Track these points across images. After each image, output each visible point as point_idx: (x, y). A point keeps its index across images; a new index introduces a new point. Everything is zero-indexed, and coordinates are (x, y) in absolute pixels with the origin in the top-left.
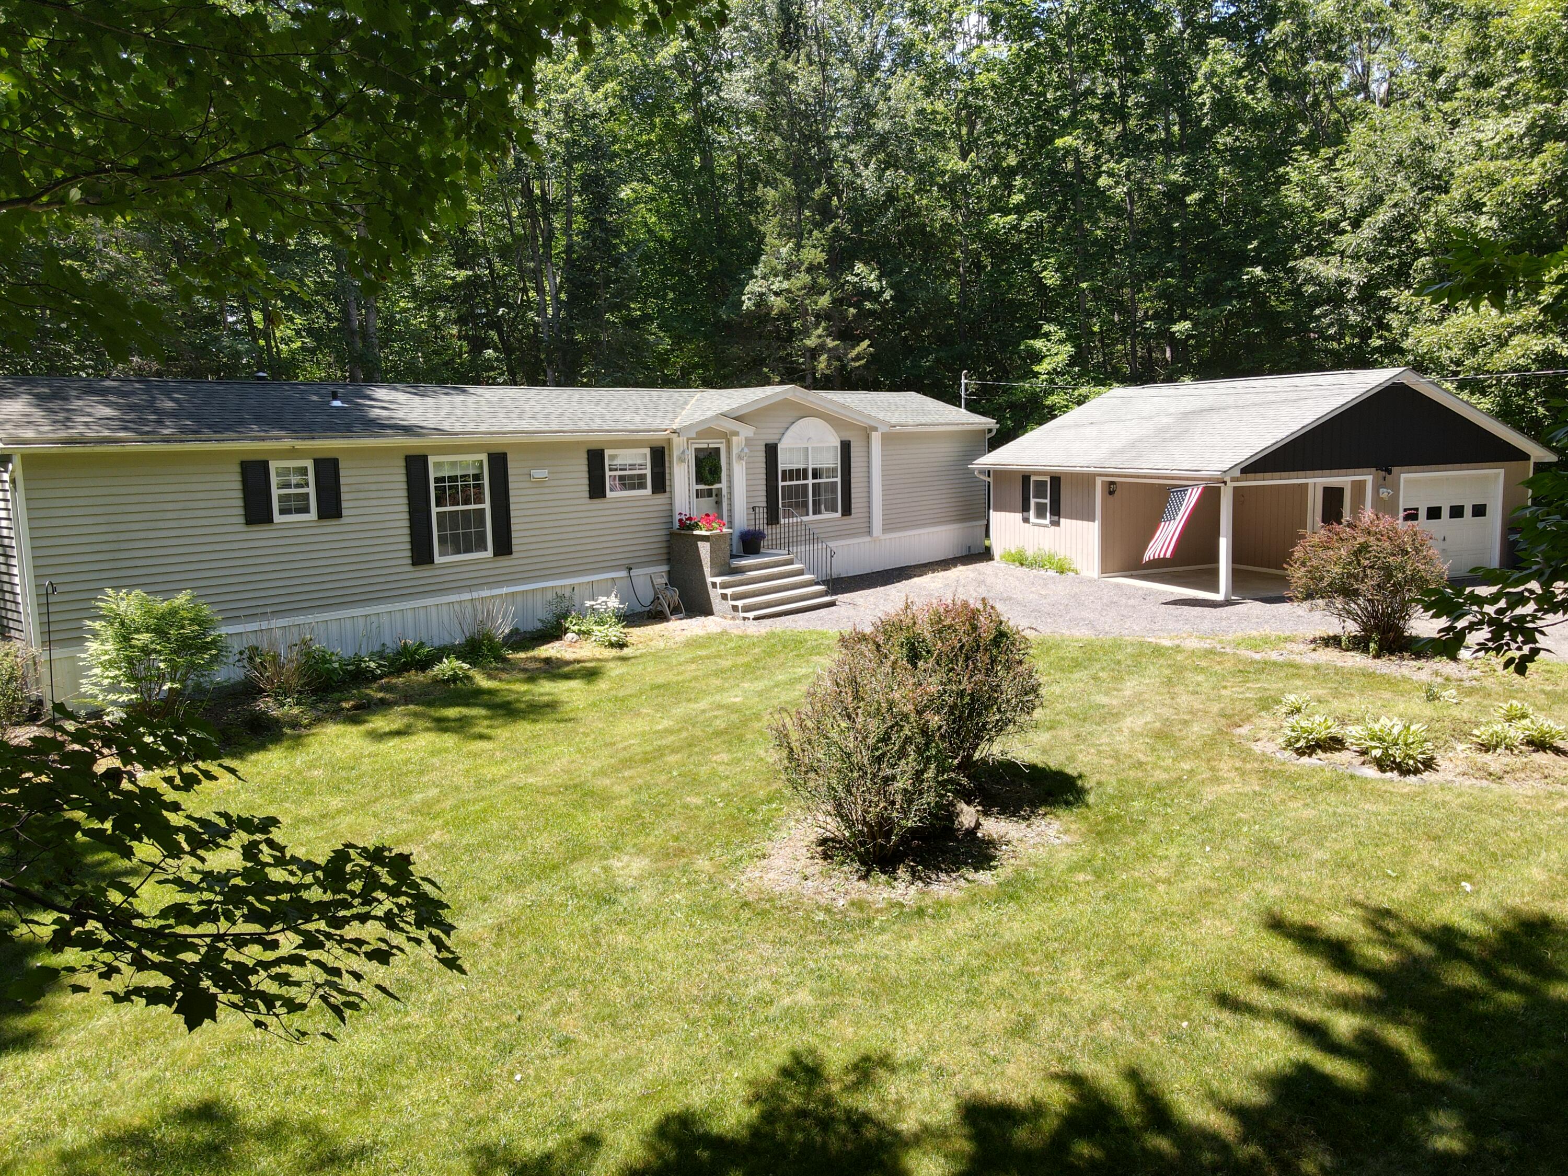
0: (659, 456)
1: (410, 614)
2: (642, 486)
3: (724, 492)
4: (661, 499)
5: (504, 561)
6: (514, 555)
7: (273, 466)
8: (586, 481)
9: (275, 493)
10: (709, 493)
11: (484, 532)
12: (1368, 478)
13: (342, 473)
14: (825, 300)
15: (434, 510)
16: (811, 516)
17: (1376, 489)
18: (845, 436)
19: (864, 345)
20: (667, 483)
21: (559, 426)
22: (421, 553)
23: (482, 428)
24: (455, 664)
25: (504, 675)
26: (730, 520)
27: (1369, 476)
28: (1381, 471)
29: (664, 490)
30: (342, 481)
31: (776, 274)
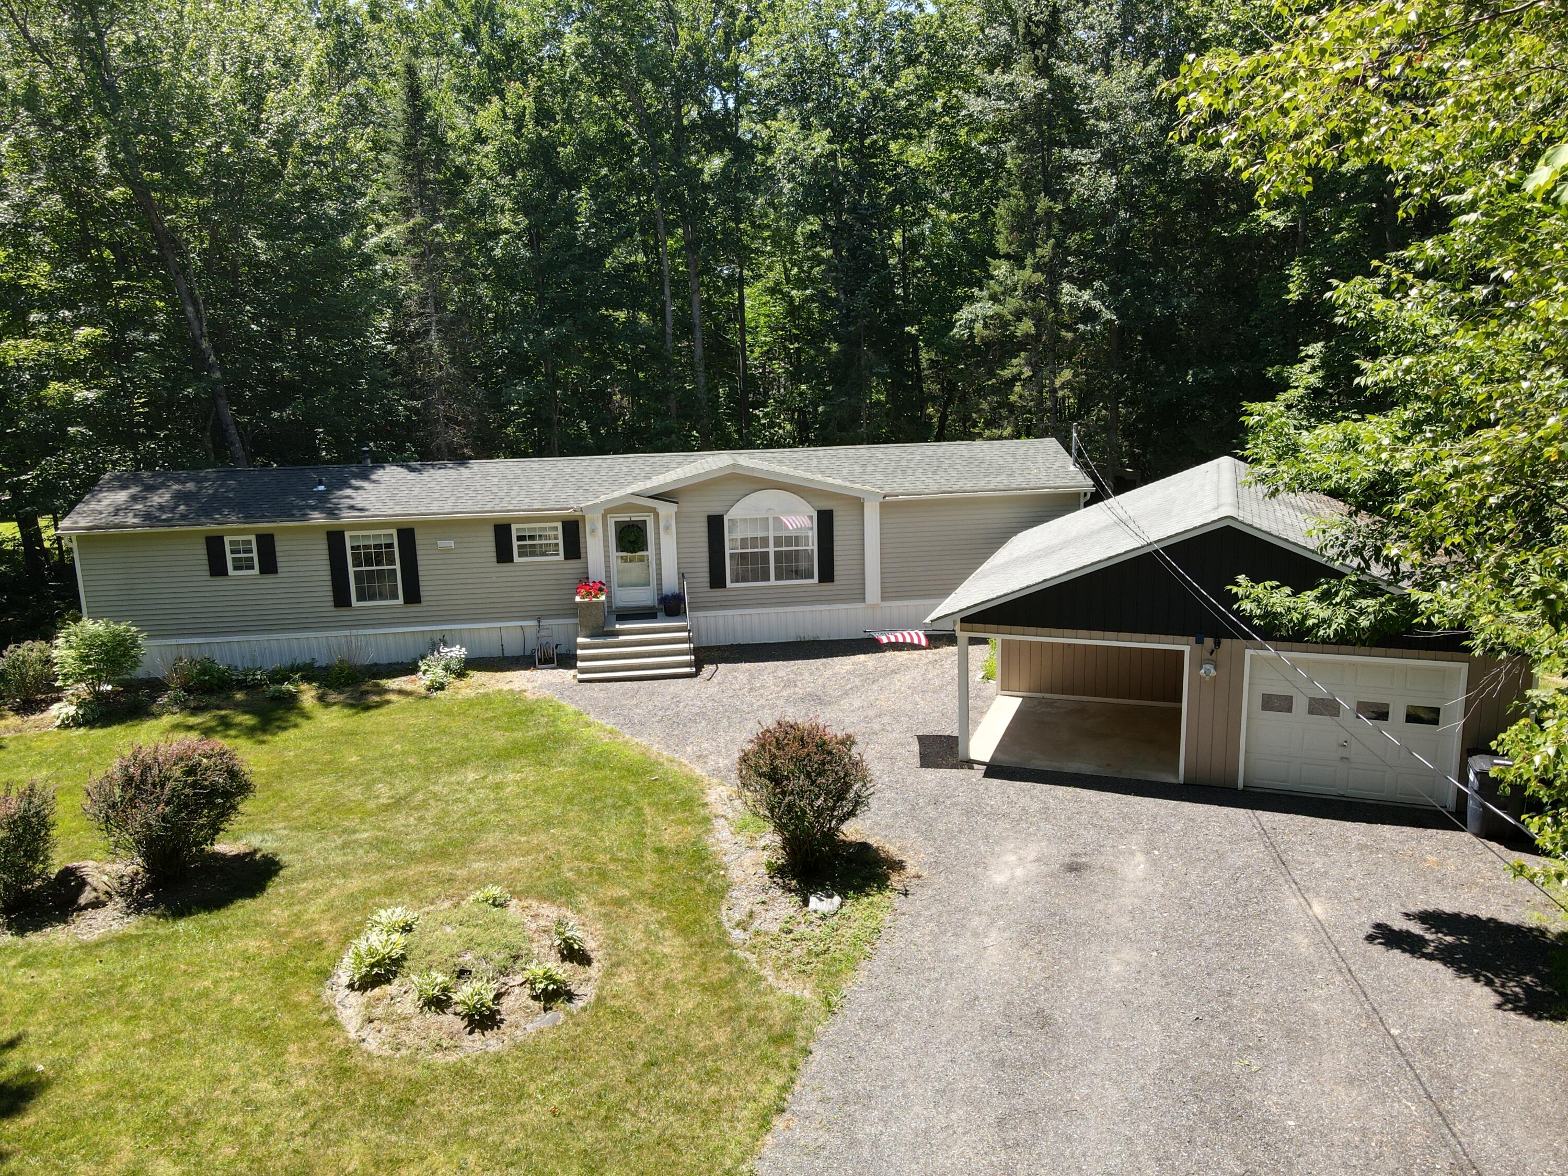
0: (572, 529)
2: (554, 553)
3: (652, 559)
4: (574, 564)
5: (413, 608)
6: (423, 604)
7: (227, 540)
8: (494, 549)
9: (229, 557)
10: (634, 560)
11: (396, 586)
13: (277, 544)
14: (1026, 326)
15: (351, 570)
16: (773, 582)
17: (1198, 663)
18: (825, 505)
19: (1067, 374)
20: (582, 550)
21: (470, 506)
22: (341, 599)
23: (398, 510)
24: (287, 686)
25: (333, 697)
26: (660, 583)
27: (1185, 647)
28: (1209, 642)
29: (579, 558)
30: (277, 549)
31: (994, 298)
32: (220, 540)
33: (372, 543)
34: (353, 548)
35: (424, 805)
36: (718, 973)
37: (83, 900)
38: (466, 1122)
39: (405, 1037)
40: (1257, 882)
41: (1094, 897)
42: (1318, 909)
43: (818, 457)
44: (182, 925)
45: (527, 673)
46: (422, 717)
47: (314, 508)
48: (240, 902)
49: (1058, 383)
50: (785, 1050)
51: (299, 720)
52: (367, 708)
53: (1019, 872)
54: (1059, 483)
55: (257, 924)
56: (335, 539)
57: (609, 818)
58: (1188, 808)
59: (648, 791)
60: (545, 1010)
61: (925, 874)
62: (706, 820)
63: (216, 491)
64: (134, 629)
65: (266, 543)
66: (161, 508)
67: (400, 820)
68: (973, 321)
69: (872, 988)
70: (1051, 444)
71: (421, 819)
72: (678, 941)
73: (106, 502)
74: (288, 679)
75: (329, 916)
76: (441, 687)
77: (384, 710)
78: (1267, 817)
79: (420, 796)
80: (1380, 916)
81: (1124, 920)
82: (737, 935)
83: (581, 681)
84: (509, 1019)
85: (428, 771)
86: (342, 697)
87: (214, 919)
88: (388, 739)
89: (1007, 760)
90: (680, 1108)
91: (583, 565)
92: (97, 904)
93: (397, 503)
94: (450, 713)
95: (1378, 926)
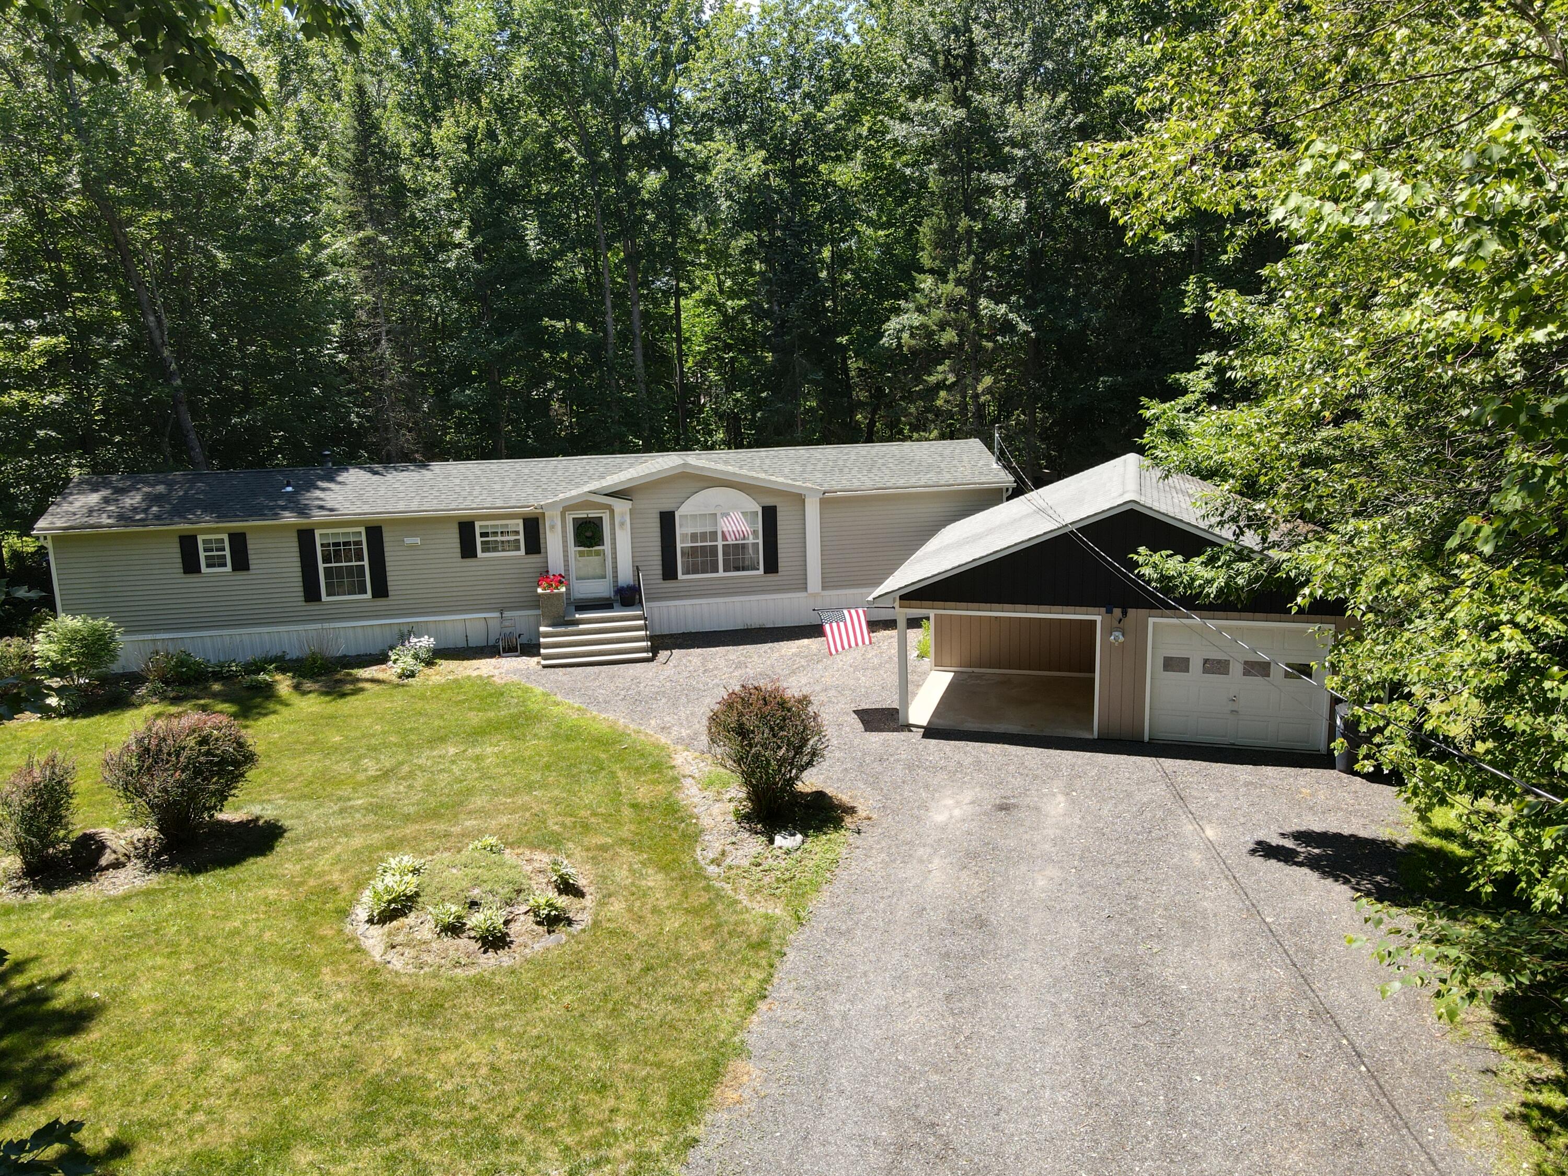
0: (532, 525)
2: (518, 549)
3: (608, 553)
4: (534, 558)
5: (381, 602)
6: (391, 598)
7: (200, 539)
8: (458, 546)
9: (202, 555)
10: (591, 554)
11: (365, 581)
13: (249, 542)
14: (949, 336)
15: (321, 566)
16: (721, 573)
17: (1108, 631)
18: (769, 502)
19: (988, 381)
20: (542, 546)
21: (434, 505)
22: (311, 594)
23: (366, 509)
24: (262, 676)
25: (308, 685)
26: (615, 576)
27: (1097, 617)
28: (1117, 612)
29: (539, 552)
30: (249, 547)
31: (920, 310)
32: (194, 538)
33: (341, 540)
34: (322, 545)
35: (411, 775)
36: (699, 899)
37: (103, 862)
38: (491, 1019)
39: (425, 957)
40: (1160, 814)
41: (1021, 830)
42: (1210, 833)
43: (761, 458)
44: (201, 879)
45: (493, 661)
46: (399, 701)
47: (284, 508)
48: (252, 860)
49: (980, 389)
50: (763, 953)
51: (278, 707)
52: (343, 695)
53: (957, 812)
54: (983, 479)
55: (272, 877)
56: (305, 537)
57: (586, 781)
58: (1100, 757)
59: (619, 758)
60: (549, 932)
61: (875, 816)
62: (675, 779)
63: (186, 493)
64: (111, 624)
65: (239, 542)
66: (135, 509)
67: (391, 789)
68: (902, 330)
69: (833, 905)
70: (975, 444)
71: (410, 787)
72: (660, 876)
73: (77, 504)
74: (264, 670)
75: (339, 867)
76: (412, 675)
77: (360, 697)
78: (1169, 764)
79: (406, 769)
80: (1261, 835)
81: (1047, 847)
82: (712, 870)
83: (545, 667)
84: (518, 941)
85: (409, 747)
86: (316, 686)
87: (231, 874)
88: (367, 721)
89: (942, 723)
90: (676, 1000)
91: (543, 560)
92: (117, 865)
93: (365, 503)
94: (423, 697)
95: (1259, 843)
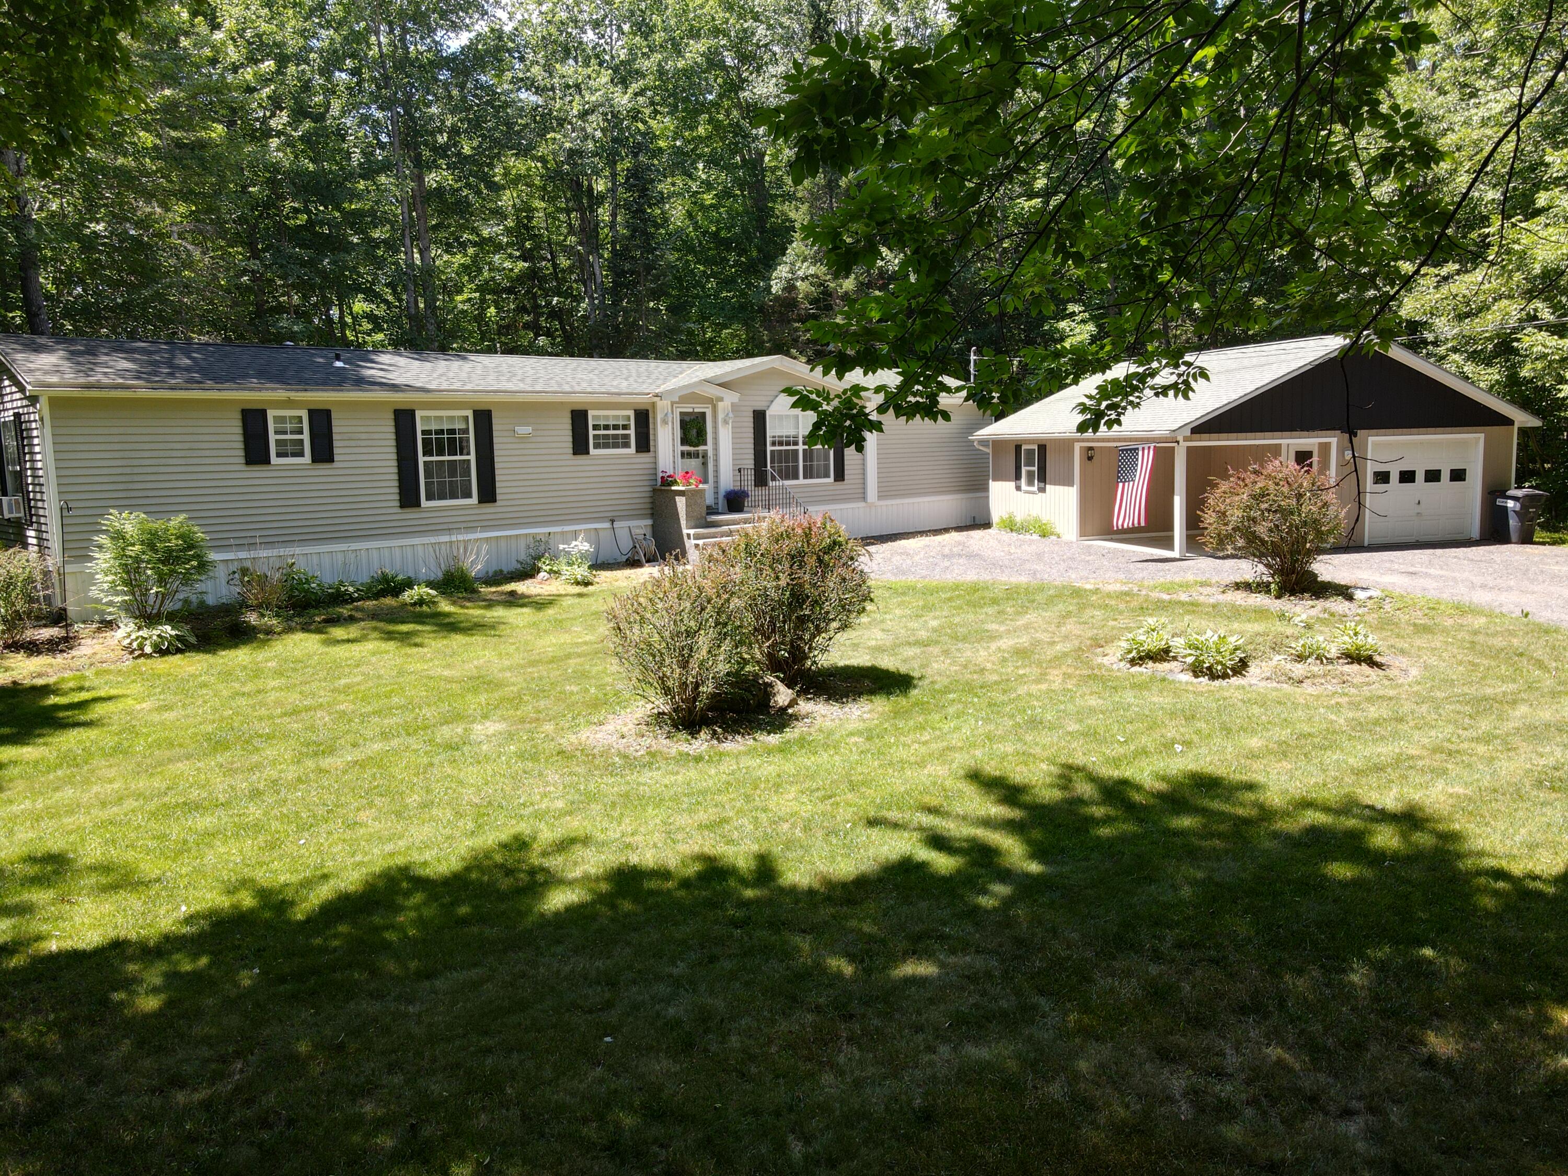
0: (643, 418)
1: (397, 552)
2: (626, 445)
3: (710, 454)
4: (644, 458)
5: (488, 508)
6: (498, 503)
7: (271, 414)
8: (570, 439)
9: (272, 438)
10: (696, 455)
11: (470, 481)
12: (1333, 440)
13: (334, 423)
15: (421, 460)
16: (801, 480)
17: (1341, 452)
20: (652, 443)
21: (545, 387)
22: (409, 497)
26: (716, 482)
28: (1348, 433)
29: (649, 451)
30: (335, 430)
32: (261, 414)
33: (445, 427)
34: (424, 432)
56: (404, 419)
65: (322, 422)
66: (152, 373)
76: (589, 582)
91: (652, 460)
